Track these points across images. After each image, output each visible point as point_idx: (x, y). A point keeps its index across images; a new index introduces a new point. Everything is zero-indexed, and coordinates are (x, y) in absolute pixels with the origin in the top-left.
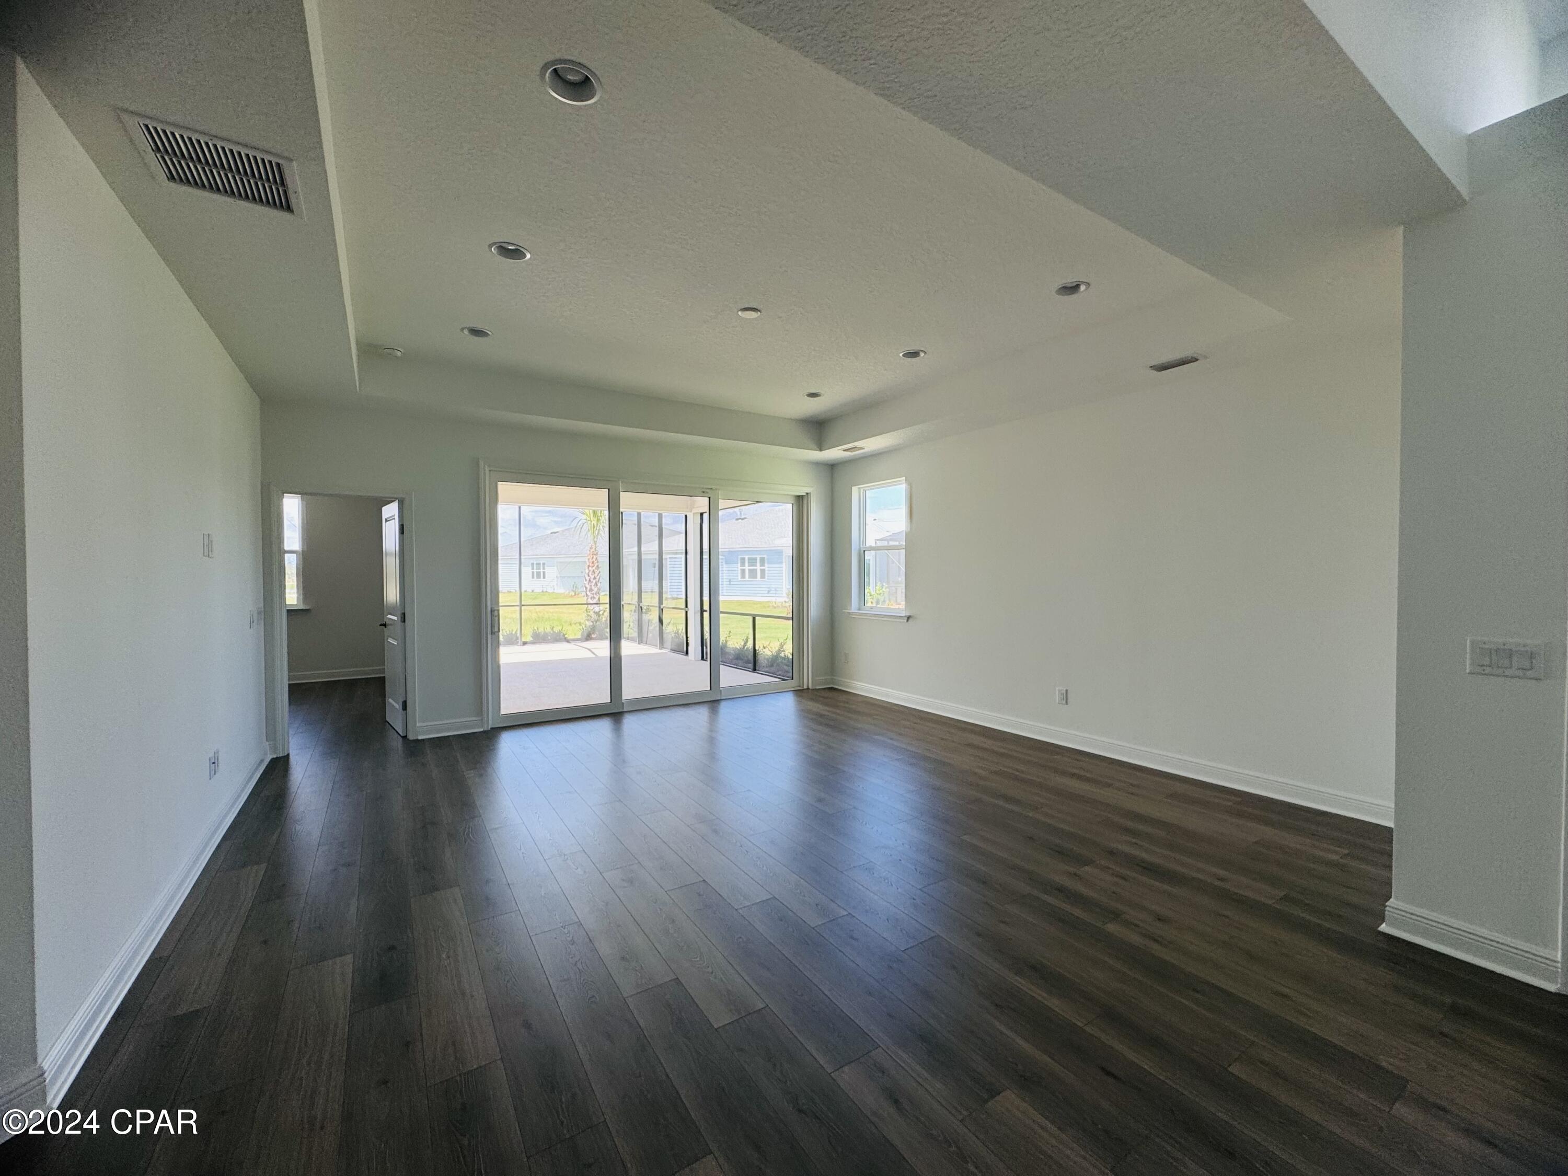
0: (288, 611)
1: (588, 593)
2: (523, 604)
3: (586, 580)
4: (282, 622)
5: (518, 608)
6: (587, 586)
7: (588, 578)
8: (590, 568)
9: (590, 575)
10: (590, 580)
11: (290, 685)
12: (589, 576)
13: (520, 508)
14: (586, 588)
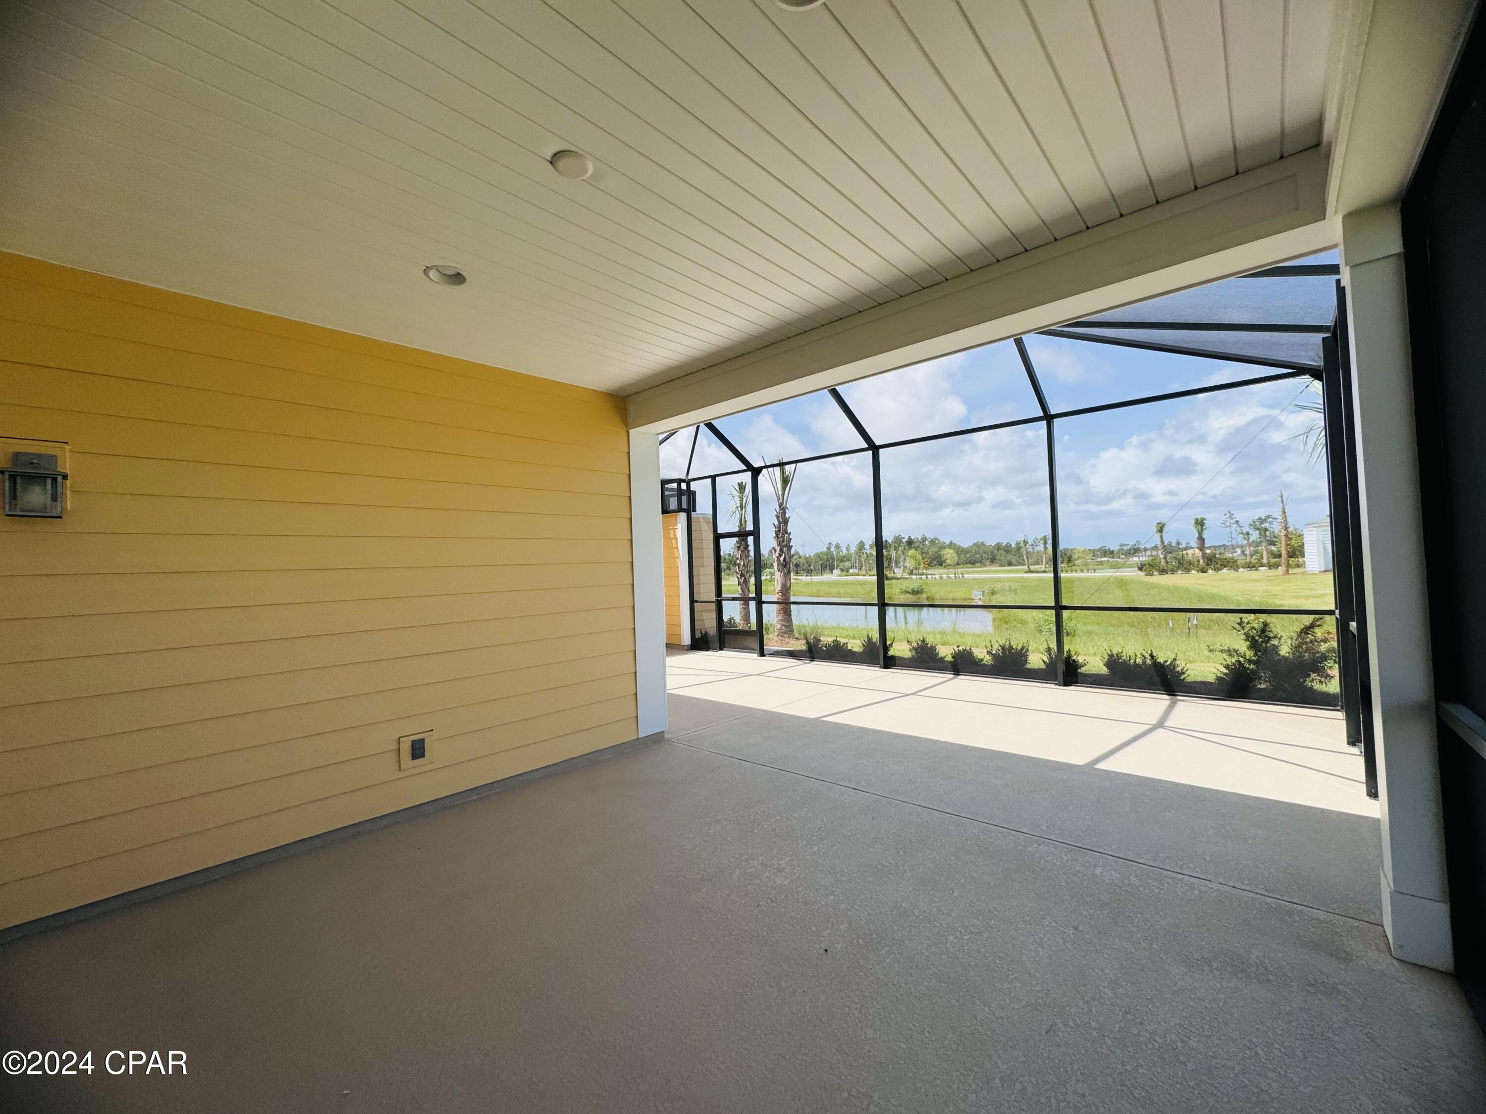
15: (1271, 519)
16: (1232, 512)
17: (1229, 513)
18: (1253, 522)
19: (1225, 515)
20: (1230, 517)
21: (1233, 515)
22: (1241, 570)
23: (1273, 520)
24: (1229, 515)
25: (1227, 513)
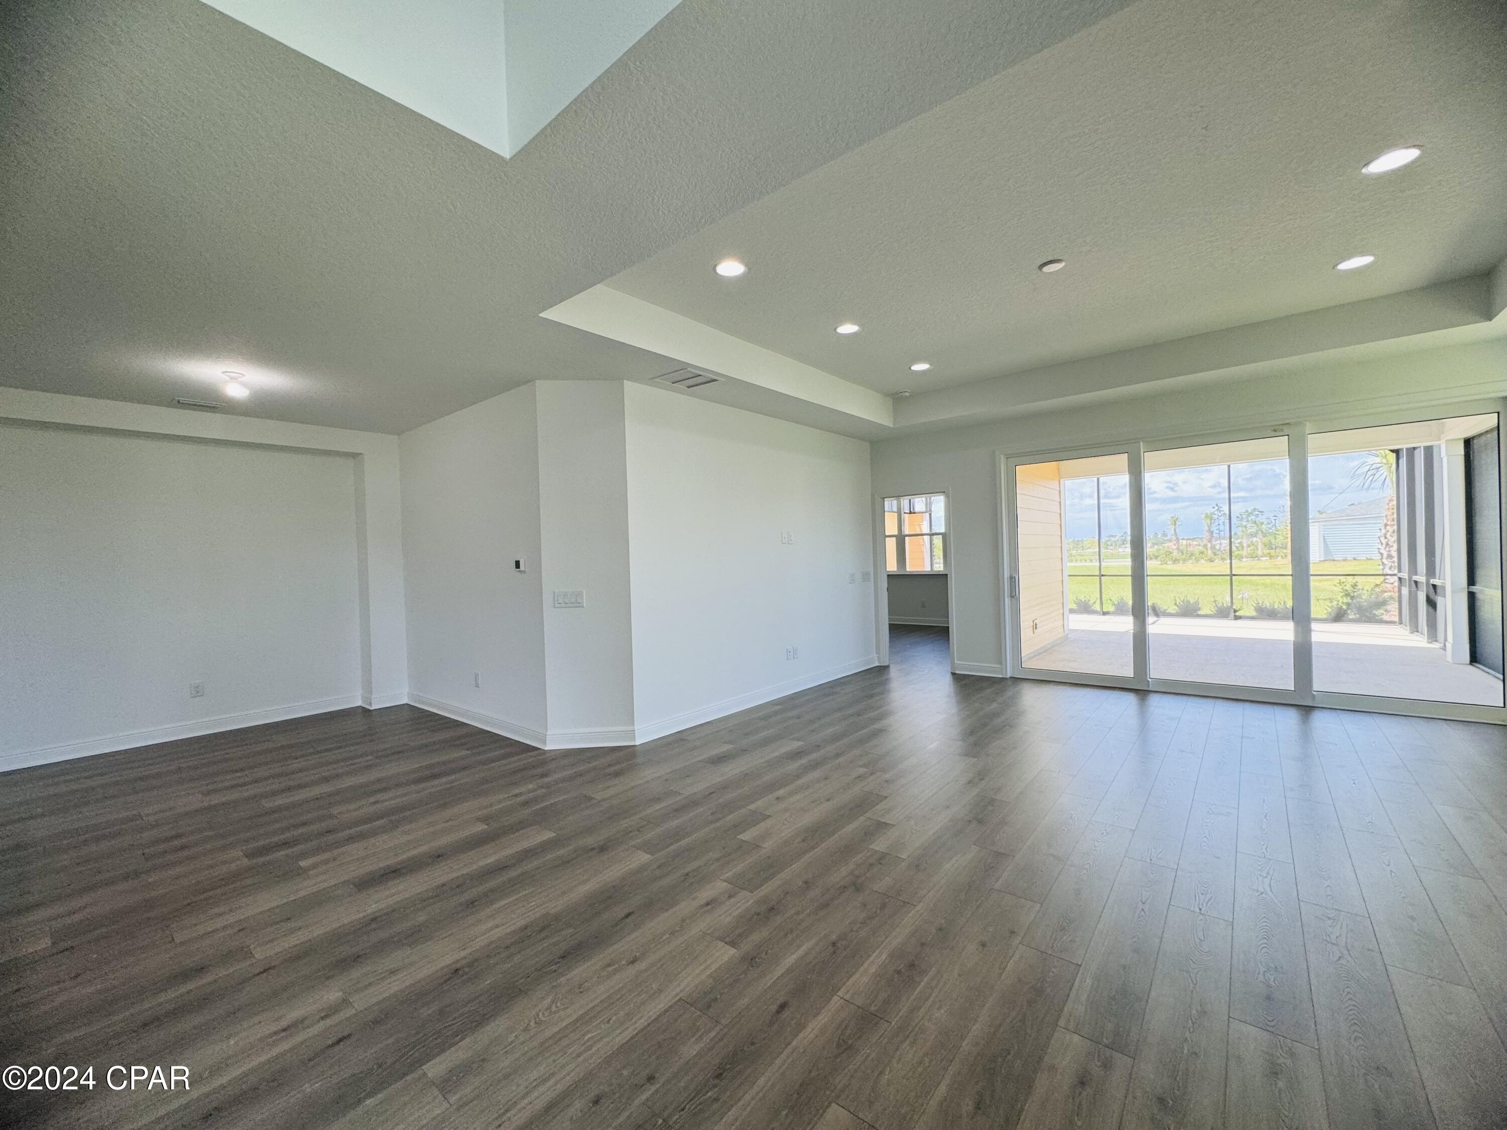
0: (888, 575)
1: (1385, 561)
2: (1233, 573)
3: (1382, 544)
4: (884, 584)
5: (1229, 577)
6: (1382, 551)
7: (1384, 541)
8: (1388, 528)
9: (1388, 536)
10: (1387, 544)
11: (889, 624)
12: (1386, 538)
13: (1229, 466)
14: (1382, 554)
15: (1257, 513)
16: (1219, 505)
17: (1217, 505)
18: (1241, 515)
19: (1214, 508)
20: (1217, 510)
21: (1221, 508)
22: (1244, 560)
23: (1259, 513)
24: (1216, 508)
25: (1215, 506)
